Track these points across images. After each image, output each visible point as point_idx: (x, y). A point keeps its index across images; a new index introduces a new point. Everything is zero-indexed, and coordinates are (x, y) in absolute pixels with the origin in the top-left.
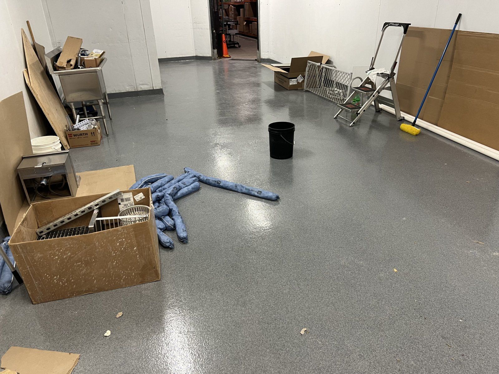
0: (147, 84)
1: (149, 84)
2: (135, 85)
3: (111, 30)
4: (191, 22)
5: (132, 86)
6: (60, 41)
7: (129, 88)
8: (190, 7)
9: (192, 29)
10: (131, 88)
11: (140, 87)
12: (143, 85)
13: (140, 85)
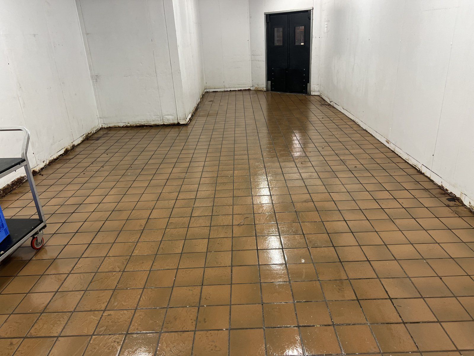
0: (172, 115)
1: (173, 114)
2: (161, 115)
3: (141, 65)
4: (250, 54)
5: (158, 115)
6: (98, 74)
7: (155, 118)
8: (249, 40)
9: (250, 61)
10: (157, 118)
11: (165, 117)
12: (168, 115)
13: (165, 115)
